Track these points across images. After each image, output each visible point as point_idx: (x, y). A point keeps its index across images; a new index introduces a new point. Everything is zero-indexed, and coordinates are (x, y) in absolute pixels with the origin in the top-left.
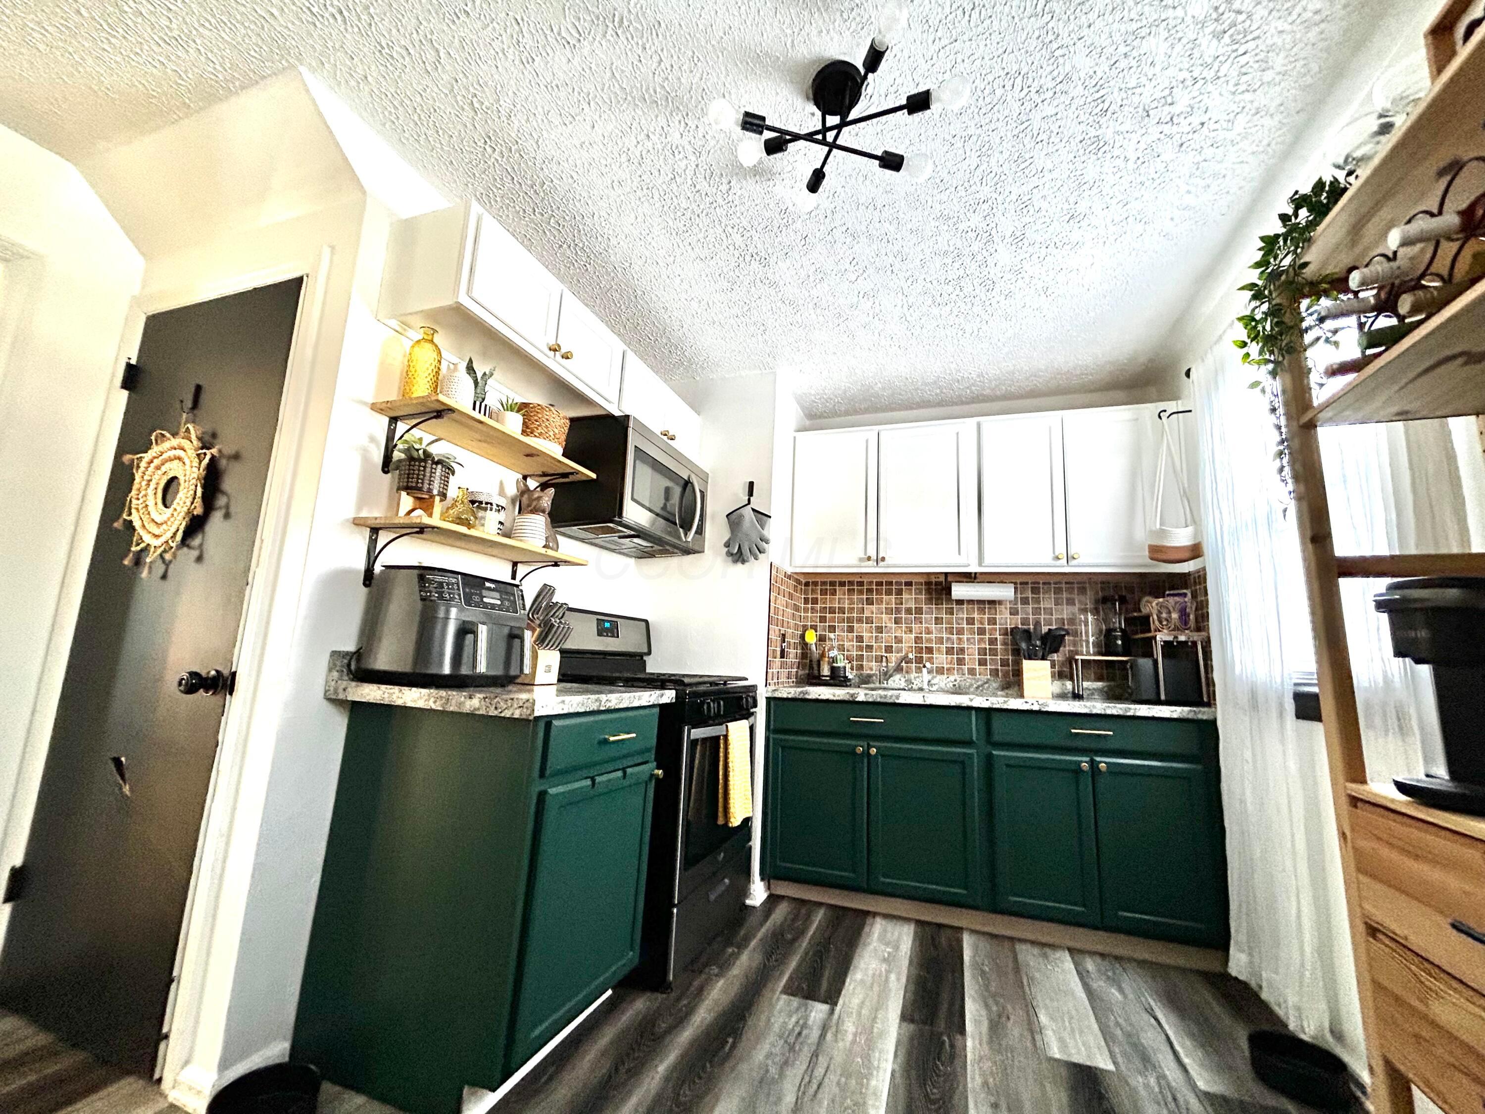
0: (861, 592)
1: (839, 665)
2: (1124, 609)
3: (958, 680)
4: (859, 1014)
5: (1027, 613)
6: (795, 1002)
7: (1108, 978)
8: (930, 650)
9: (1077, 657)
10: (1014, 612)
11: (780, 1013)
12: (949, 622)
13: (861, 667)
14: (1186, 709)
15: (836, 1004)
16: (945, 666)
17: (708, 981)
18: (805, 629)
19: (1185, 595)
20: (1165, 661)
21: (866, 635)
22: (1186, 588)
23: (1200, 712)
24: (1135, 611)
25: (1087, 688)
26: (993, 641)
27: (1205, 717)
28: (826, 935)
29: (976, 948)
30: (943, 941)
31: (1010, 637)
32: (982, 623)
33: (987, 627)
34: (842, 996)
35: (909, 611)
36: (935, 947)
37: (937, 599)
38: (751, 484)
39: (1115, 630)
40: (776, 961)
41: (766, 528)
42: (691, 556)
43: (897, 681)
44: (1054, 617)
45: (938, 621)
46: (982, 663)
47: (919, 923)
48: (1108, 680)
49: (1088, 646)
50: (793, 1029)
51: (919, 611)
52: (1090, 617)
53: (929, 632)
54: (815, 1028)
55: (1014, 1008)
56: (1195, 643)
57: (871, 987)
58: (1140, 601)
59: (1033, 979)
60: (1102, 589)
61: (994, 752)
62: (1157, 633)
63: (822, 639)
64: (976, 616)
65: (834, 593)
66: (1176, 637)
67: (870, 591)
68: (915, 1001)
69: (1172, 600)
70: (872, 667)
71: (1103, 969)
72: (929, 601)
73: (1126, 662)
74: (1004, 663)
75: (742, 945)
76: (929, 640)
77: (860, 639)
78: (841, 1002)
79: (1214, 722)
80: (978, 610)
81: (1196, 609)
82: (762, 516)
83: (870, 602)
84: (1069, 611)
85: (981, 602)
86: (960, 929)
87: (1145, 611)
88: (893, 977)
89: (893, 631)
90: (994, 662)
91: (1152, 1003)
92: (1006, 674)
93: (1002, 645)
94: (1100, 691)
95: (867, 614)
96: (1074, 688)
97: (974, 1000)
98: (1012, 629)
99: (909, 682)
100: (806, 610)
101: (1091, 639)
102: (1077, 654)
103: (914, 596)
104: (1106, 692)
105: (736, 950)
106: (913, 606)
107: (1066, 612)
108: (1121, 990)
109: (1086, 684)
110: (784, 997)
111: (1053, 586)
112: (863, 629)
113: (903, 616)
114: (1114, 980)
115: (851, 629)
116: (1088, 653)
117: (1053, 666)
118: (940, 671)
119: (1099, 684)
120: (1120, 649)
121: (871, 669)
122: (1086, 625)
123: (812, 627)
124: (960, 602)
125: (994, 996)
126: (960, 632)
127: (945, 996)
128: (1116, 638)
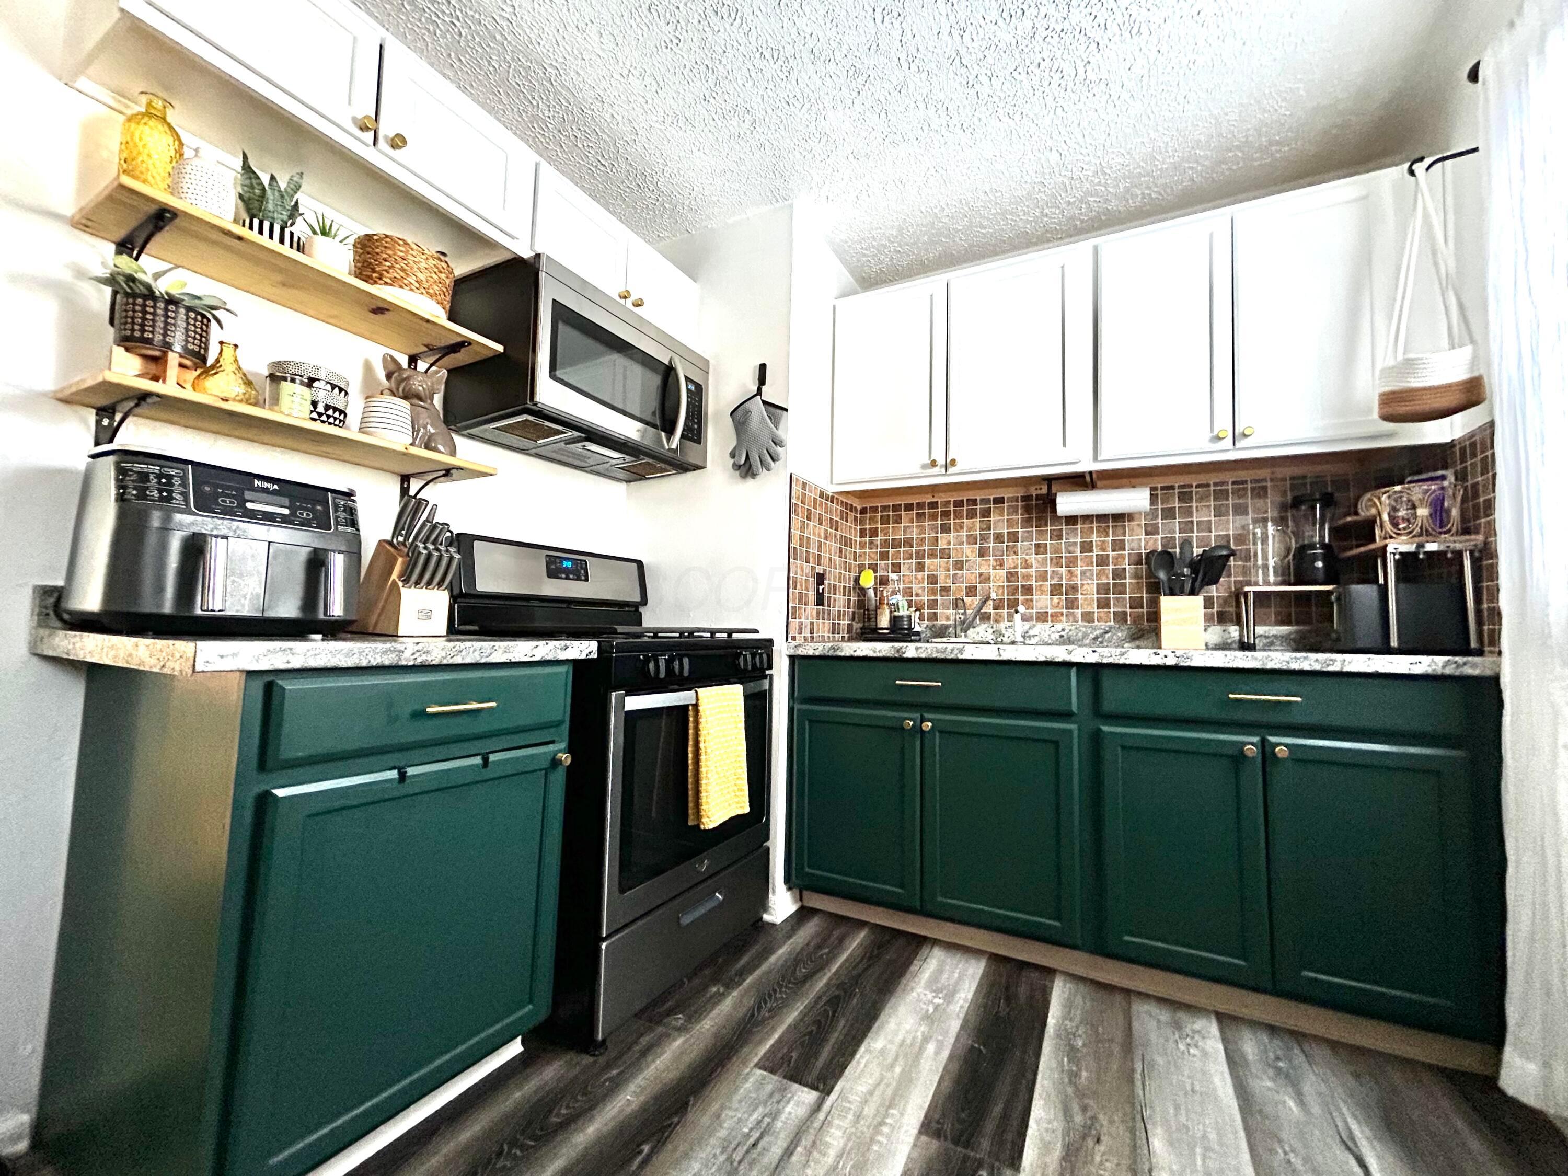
0: (934, 517)
1: (901, 613)
2: (1328, 515)
3: (1067, 628)
4: (858, 1117)
5: (1173, 530)
6: (773, 1081)
7: (1279, 1070)
8: (1028, 590)
9: (1246, 589)
10: (1151, 531)
11: (740, 1101)
12: (1057, 550)
13: (934, 617)
14: (1440, 660)
15: (829, 1094)
16: (1050, 611)
17: (663, 1039)
18: (861, 568)
19: (1443, 478)
20: (1402, 586)
21: (941, 574)
22: (1445, 467)
23: (1465, 664)
24: (1349, 515)
25: (1261, 636)
26: (1119, 574)
27: (1476, 672)
28: (855, 972)
29: (1068, 1005)
30: (1023, 991)
31: (1144, 566)
32: (1103, 550)
33: (1111, 553)
34: (843, 1078)
35: (999, 538)
36: (1008, 1000)
37: (1038, 519)
38: (763, 367)
39: (1312, 546)
40: (770, 1011)
41: (781, 426)
42: (689, 475)
43: (981, 631)
44: (1213, 534)
45: (1040, 549)
46: (1103, 604)
47: (995, 958)
48: (1298, 623)
49: (1266, 574)
50: (748, 1136)
51: (1014, 537)
52: (1271, 529)
53: (1027, 565)
54: (782, 1135)
55: (1111, 1122)
56: (1459, 554)
57: (892, 1066)
58: (1357, 499)
59: (1152, 1065)
60: (1293, 487)
61: (1105, 728)
62: (1387, 541)
63: (883, 581)
64: (1094, 538)
65: (898, 520)
66: (1421, 546)
67: (946, 514)
68: (949, 1097)
69: (1417, 491)
70: (947, 615)
71: (1271, 1055)
72: (1027, 522)
73: (1329, 593)
74: (1136, 603)
75: (730, 985)
76: (1027, 577)
77: (933, 579)
78: (838, 1088)
79: (1495, 680)
80: (1098, 531)
81: (1464, 500)
82: (775, 410)
83: (946, 529)
84: (1237, 524)
85: (1102, 518)
86: (1049, 972)
87: (1365, 512)
88: (931, 1048)
89: (977, 566)
90: (1121, 604)
91: (1354, 1126)
92: (1137, 619)
93: (1131, 578)
94: (1284, 638)
95: (942, 545)
96: (1241, 635)
97: (1047, 1099)
98: (1147, 555)
99: (1000, 634)
100: (862, 545)
101: (1271, 563)
102: (1249, 584)
103: (1006, 517)
104: (1294, 640)
105: (722, 990)
106: (1006, 531)
107: (1231, 526)
108: (1299, 1097)
109: (1260, 630)
110: (759, 1072)
111: (1212, 488)
112: (935, 565)
113: (992, 545)
114: (1287, 1076)
115: (920, 567)
116: (1267, 583)
117: (1208, 603)
118: (1042, 617)
119: (1284, 630)
120: (1321, 576)
121: (948, 619)
122: (1264, 540)
123: (870, 566)
124: (1071, 520)
125: (1080, 1094)
126: (1072, 562)
127: (1003, 1088)
128: (1315, 558)
